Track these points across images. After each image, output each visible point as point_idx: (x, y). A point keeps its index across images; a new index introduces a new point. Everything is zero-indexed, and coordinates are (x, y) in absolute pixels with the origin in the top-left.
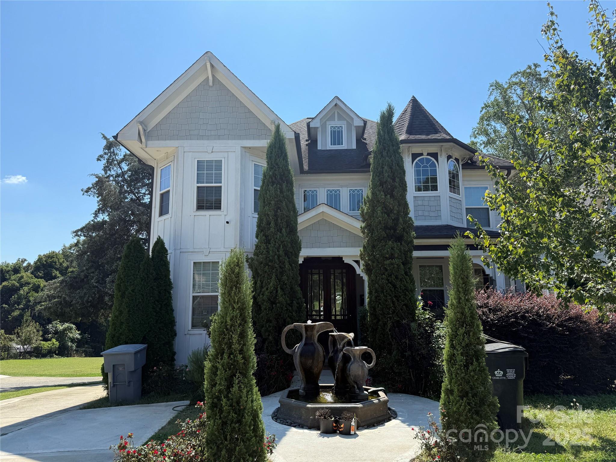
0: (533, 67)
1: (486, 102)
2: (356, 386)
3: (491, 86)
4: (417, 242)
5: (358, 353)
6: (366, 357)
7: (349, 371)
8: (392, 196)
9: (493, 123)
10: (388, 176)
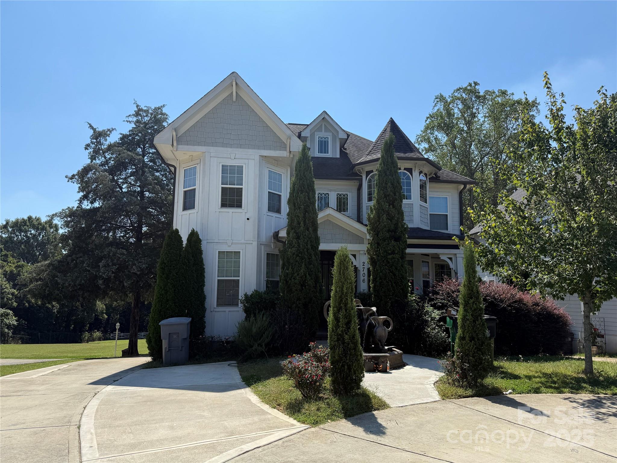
0: (473, 85)
1: (431, 113)
2: (380, 343)
3: (436, 98)
4: (410, 241)
5: (381, 320)
6: (386, 323)
7: (376, 333)
8: (394, 207)
9: (436, 133)
10: (391, 190)
